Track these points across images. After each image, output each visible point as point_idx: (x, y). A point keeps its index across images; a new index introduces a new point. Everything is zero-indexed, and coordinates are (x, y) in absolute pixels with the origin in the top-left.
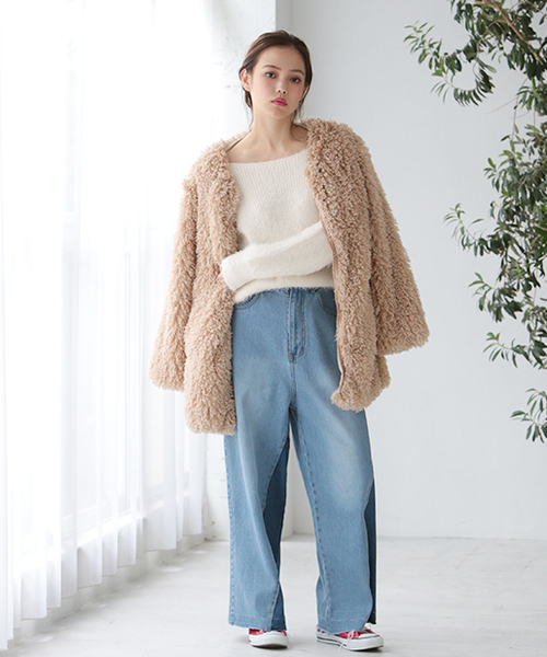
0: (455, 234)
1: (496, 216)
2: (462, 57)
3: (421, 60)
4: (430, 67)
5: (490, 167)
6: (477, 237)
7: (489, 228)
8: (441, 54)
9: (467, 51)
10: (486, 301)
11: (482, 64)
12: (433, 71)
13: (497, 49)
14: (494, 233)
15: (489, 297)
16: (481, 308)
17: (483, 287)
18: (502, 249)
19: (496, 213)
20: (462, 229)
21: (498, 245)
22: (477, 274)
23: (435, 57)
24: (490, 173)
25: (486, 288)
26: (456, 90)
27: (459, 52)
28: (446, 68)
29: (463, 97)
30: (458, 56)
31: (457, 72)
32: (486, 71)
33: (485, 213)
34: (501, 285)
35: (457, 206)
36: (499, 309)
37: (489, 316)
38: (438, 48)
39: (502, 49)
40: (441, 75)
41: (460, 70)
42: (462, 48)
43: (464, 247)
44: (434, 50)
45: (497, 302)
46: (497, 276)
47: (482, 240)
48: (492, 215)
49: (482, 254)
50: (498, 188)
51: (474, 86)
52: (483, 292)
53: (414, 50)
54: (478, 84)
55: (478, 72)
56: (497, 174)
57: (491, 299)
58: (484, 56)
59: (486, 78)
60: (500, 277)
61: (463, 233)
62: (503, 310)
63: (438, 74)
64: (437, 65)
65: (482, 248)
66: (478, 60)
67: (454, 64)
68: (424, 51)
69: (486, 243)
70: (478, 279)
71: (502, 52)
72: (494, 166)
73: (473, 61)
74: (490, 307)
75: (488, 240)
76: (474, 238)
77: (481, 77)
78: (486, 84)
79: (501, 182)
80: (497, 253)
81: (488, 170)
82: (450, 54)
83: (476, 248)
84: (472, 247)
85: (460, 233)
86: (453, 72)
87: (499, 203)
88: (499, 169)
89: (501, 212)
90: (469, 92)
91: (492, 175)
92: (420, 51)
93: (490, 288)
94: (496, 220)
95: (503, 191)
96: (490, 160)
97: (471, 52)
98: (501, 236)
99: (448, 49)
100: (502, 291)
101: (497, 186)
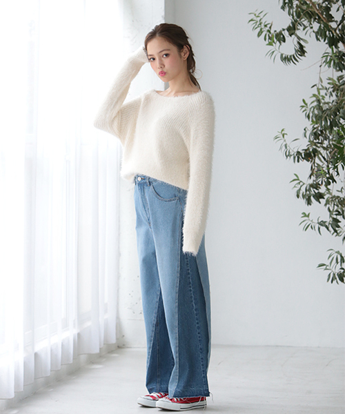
0: (281, 148)
1: (308, 137)
2: (286, 33)
3: (259, 35)
4: (265, 39)
5: (304, 105)
6: (296, 150)
7: (303, 145)
8: (272, 31)
9: (289, 29)
10: (301, 192)
11: (299, 38)
12: (267, 42)
13: (309, 28)
14: (306, 148)
15: (303, 189)
16: (298, 196)
17: (299, 183)
18: (312, 158)
19: (308, 135)
20: (286, 146)
21: (309, 155)
22: (295, 175)
23: (268, 33)
24: (304, 109)
25: (301, 184)
26: (282, 55)
27: (284, 30)
28: (275, 40)
29: (286, 59)
30: (283, 32)
31: (283, 43)
32: (302, 42)
33: (301, 135)
34: (311, 181)
35: (283, 130)
36: (309, 197)
37: (303, 201)
38: (270, 28)
39: (312, 28)
40: (272, 45)
41: (284, 41)
42: (286, 27)
43: (287, 156)
44: (268, 28)
45: (308, 193)
46: (308, 176)
47: (298, 153)
48: (305, 136)
49: (298, 161)
50: (309, 118)
51: (293, 52)
52: (299, 186)
53: (254, 28)
54: (296, 51)
55: (296, 43)
56: (308, 109)
57: (304, 191)
58: (300, 32)
59: (301, 47)
60: (310, 176)
61: (286, 148)
62: (312, 198)
63: (270, 44)
64: (270, 38)
65: (298, 158)
66: (296, 35)
67: (280, 38)
68: (261, 29)
69: (301, 154)
70: (296, 178)
71: (312, 30)
72: (306, 104)
73: (293, 36)
74: (304, 196)
75: (303, 152)
76: (293, 151)
77: (298, 46)
78: (301, 51)
79: (311, 115)
80: (308, 161)
81: (303, 107)
82: (278, 31)
83: (294, 158)
84: (292, 157)
85: (284, 148)
86: (280, 43)
87: (310, 128)
88: (309, 106)
89: (311, 134)
90: (291, 56)
91: (305, 110)
92: (259, 29)
93: (304, 184)
94: (308, 139)
95: (312, 121)
96: (304, 101)
97: (292, 30)
98: (311, 150)
99: (277, 28)
100: (311, 186)
101: (308, 117)
